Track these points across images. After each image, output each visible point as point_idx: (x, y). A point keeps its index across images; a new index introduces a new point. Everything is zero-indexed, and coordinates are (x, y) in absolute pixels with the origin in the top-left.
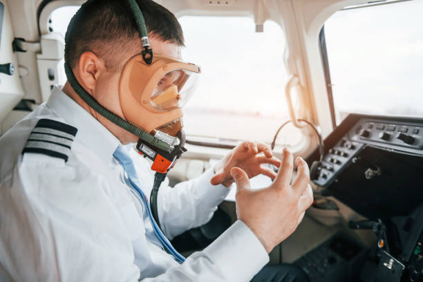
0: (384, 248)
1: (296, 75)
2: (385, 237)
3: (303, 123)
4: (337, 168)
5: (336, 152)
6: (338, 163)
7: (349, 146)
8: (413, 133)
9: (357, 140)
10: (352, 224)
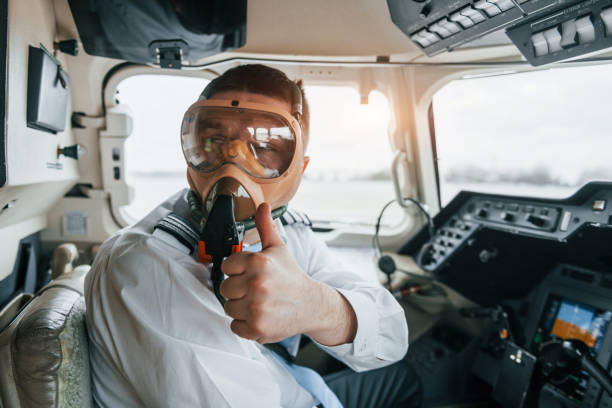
0: (508, 338)
1: (404, 150)
2: (508, 326)
3: (408, 203)
4: (449, 251)
5: (446, 233)
6: (450, 245)
7: (463, 227)
8: (542, 214)
9: (470, 220)
10: (464, 312)
